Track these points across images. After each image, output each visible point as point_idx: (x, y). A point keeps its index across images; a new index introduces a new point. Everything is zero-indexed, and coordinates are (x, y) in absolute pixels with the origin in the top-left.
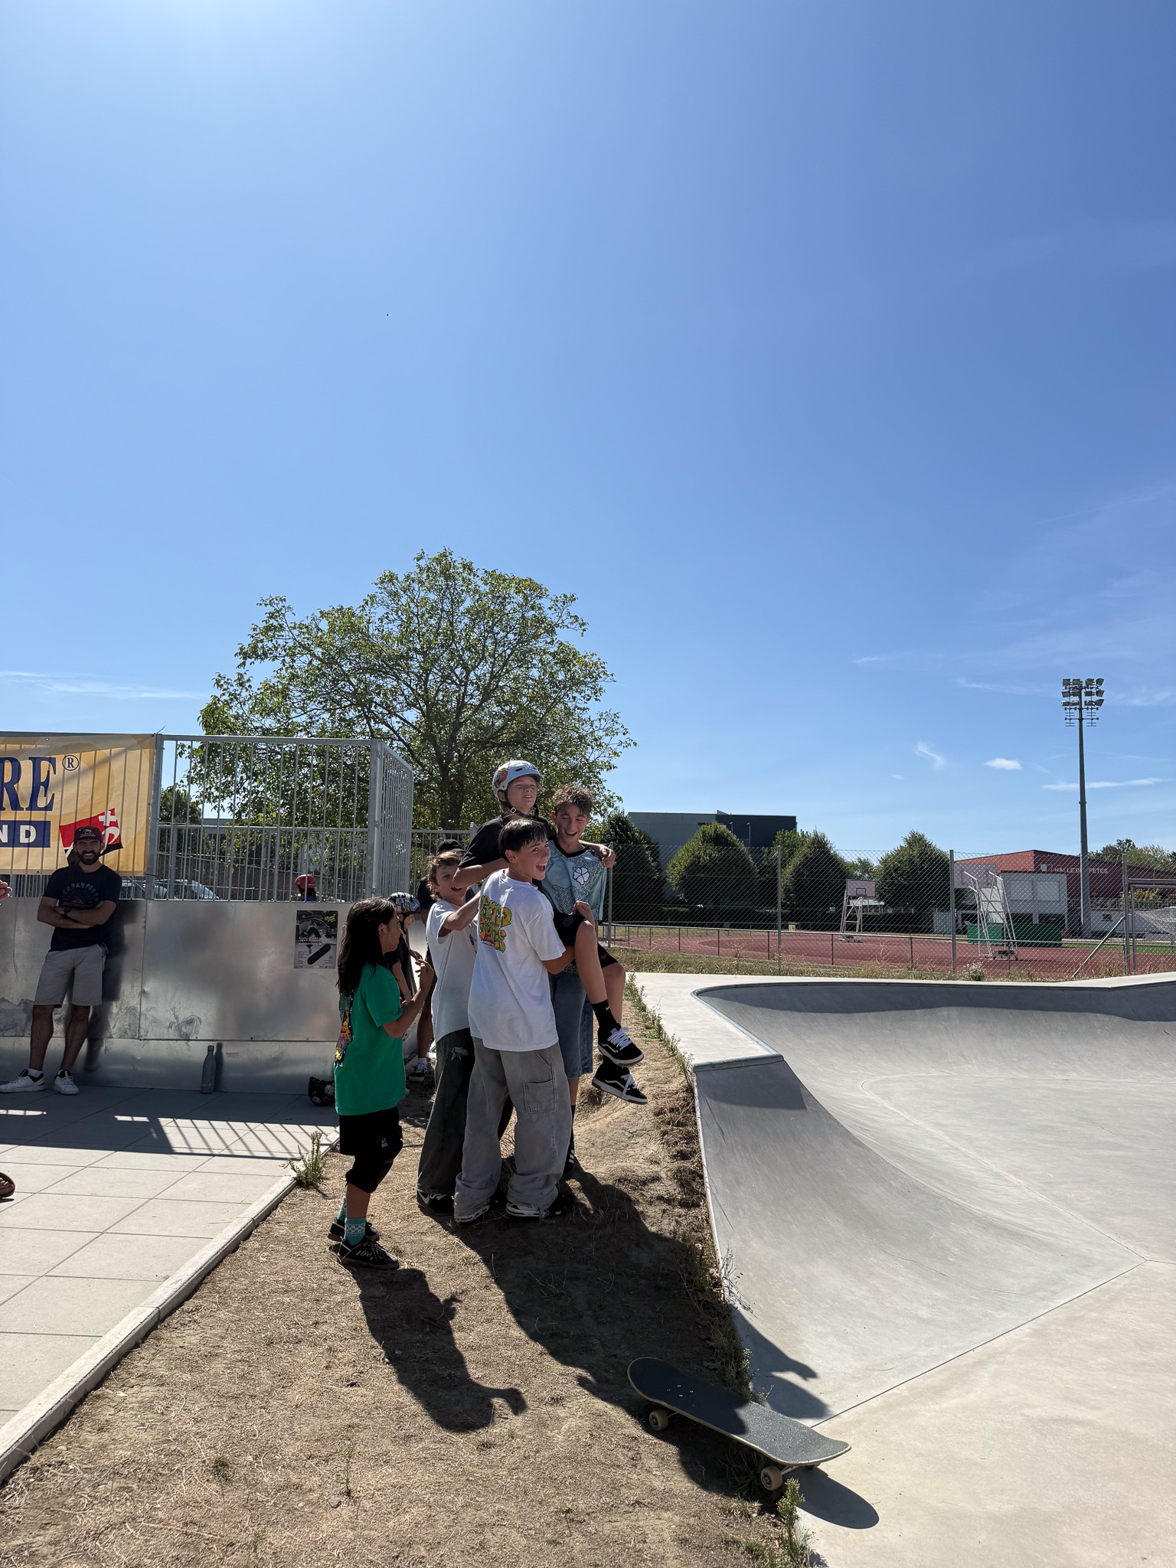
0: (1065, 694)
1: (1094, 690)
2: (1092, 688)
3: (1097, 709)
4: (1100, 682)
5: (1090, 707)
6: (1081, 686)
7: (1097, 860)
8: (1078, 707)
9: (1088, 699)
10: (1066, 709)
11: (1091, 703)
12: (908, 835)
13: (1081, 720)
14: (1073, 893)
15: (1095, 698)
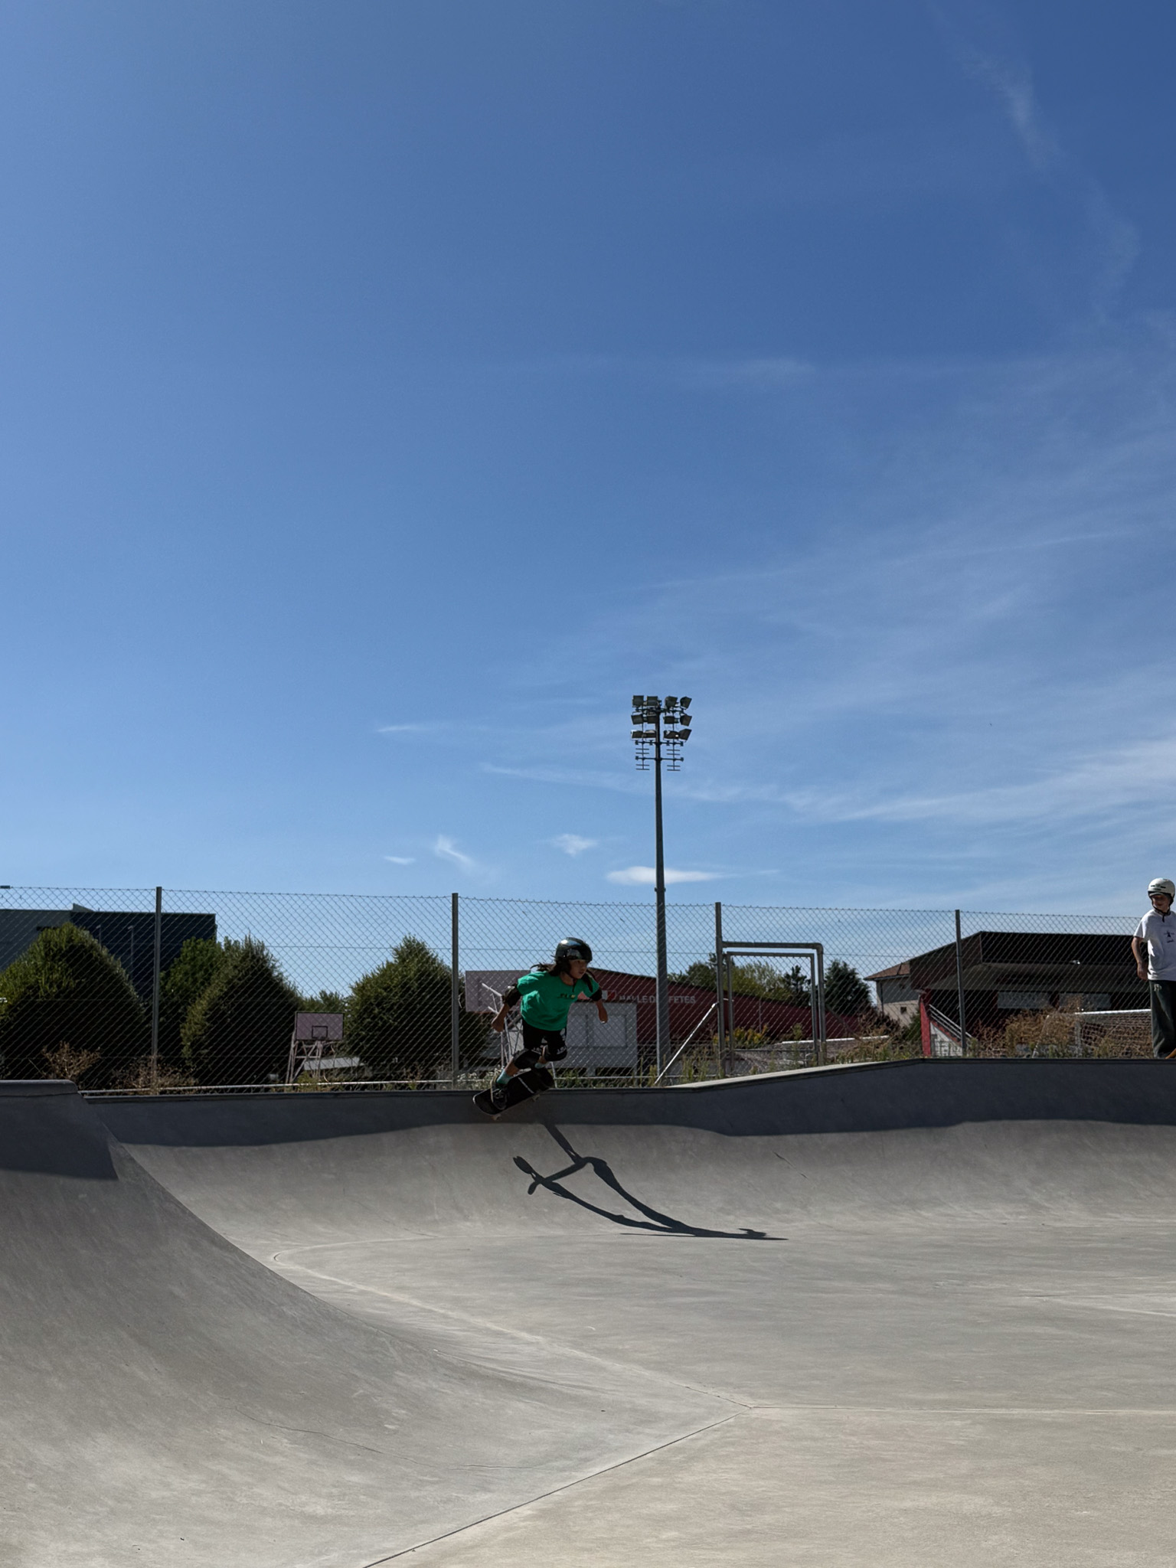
0: (636, 720)
1: (677, 715)
2: (674, 712)
3: (682, 744)
4: (686, 702)
5: (671, 741)
6: (659, 708)
7: (681, 985)
8: (654, 740)
9: (669, 728)
10: (637, 743)
11: (672, 735)
12: (399, 943)
13: (658, 760)
14: (645, 1035)
15: (679, 727)
